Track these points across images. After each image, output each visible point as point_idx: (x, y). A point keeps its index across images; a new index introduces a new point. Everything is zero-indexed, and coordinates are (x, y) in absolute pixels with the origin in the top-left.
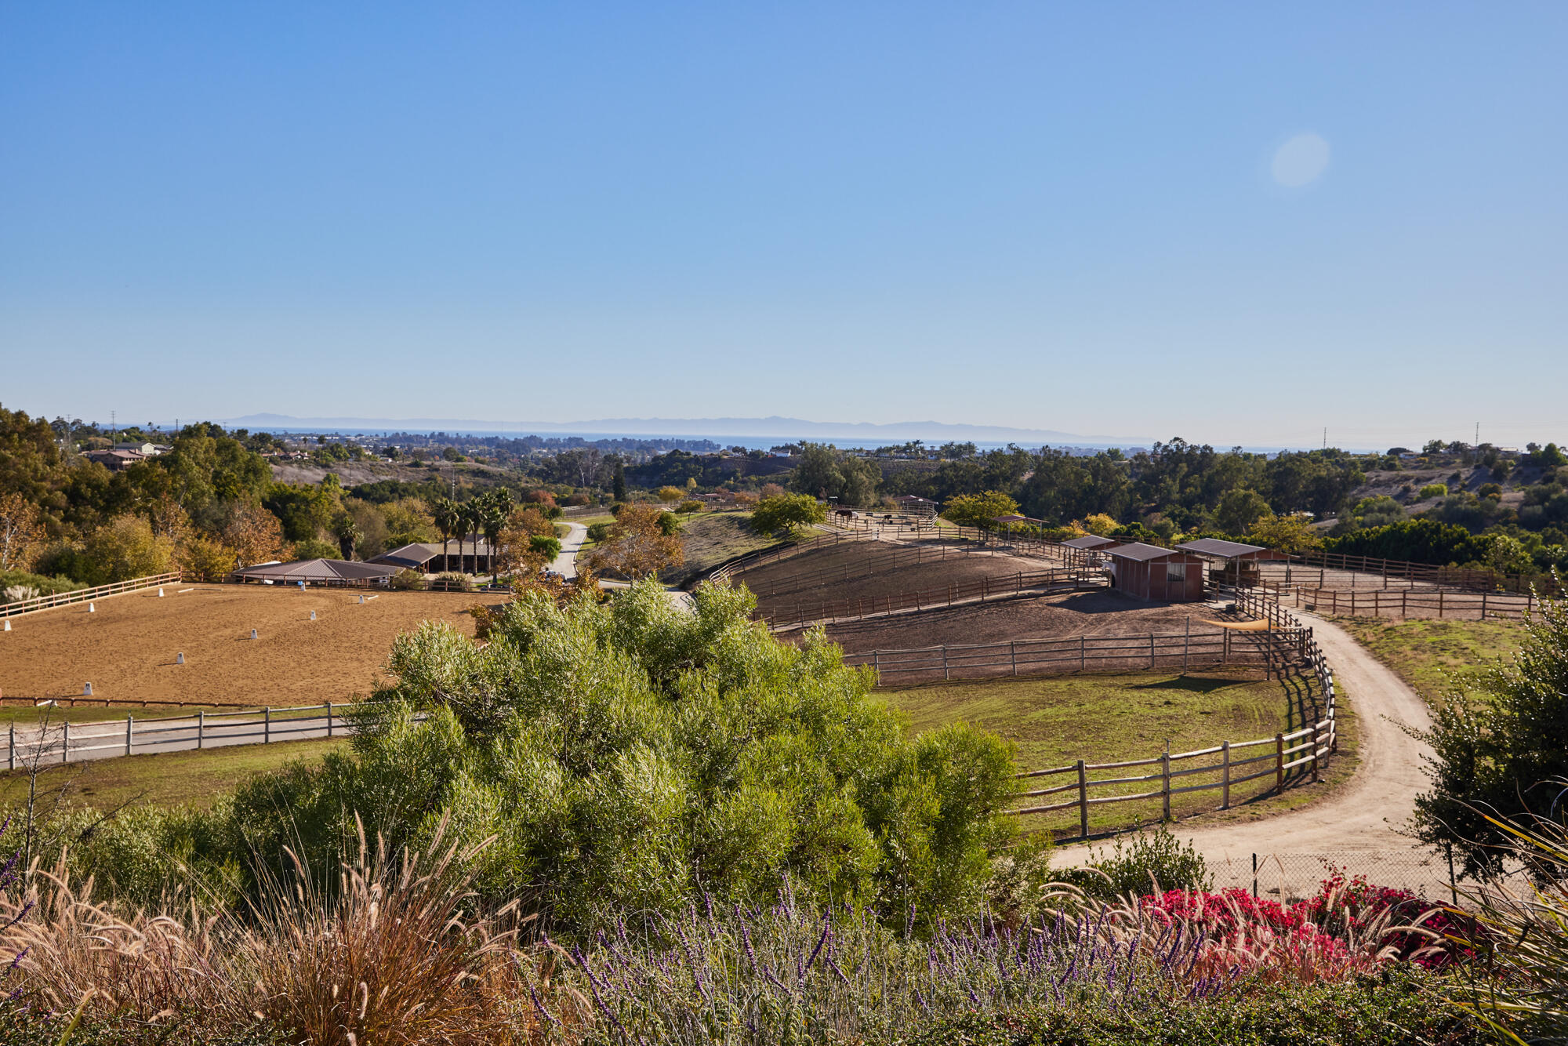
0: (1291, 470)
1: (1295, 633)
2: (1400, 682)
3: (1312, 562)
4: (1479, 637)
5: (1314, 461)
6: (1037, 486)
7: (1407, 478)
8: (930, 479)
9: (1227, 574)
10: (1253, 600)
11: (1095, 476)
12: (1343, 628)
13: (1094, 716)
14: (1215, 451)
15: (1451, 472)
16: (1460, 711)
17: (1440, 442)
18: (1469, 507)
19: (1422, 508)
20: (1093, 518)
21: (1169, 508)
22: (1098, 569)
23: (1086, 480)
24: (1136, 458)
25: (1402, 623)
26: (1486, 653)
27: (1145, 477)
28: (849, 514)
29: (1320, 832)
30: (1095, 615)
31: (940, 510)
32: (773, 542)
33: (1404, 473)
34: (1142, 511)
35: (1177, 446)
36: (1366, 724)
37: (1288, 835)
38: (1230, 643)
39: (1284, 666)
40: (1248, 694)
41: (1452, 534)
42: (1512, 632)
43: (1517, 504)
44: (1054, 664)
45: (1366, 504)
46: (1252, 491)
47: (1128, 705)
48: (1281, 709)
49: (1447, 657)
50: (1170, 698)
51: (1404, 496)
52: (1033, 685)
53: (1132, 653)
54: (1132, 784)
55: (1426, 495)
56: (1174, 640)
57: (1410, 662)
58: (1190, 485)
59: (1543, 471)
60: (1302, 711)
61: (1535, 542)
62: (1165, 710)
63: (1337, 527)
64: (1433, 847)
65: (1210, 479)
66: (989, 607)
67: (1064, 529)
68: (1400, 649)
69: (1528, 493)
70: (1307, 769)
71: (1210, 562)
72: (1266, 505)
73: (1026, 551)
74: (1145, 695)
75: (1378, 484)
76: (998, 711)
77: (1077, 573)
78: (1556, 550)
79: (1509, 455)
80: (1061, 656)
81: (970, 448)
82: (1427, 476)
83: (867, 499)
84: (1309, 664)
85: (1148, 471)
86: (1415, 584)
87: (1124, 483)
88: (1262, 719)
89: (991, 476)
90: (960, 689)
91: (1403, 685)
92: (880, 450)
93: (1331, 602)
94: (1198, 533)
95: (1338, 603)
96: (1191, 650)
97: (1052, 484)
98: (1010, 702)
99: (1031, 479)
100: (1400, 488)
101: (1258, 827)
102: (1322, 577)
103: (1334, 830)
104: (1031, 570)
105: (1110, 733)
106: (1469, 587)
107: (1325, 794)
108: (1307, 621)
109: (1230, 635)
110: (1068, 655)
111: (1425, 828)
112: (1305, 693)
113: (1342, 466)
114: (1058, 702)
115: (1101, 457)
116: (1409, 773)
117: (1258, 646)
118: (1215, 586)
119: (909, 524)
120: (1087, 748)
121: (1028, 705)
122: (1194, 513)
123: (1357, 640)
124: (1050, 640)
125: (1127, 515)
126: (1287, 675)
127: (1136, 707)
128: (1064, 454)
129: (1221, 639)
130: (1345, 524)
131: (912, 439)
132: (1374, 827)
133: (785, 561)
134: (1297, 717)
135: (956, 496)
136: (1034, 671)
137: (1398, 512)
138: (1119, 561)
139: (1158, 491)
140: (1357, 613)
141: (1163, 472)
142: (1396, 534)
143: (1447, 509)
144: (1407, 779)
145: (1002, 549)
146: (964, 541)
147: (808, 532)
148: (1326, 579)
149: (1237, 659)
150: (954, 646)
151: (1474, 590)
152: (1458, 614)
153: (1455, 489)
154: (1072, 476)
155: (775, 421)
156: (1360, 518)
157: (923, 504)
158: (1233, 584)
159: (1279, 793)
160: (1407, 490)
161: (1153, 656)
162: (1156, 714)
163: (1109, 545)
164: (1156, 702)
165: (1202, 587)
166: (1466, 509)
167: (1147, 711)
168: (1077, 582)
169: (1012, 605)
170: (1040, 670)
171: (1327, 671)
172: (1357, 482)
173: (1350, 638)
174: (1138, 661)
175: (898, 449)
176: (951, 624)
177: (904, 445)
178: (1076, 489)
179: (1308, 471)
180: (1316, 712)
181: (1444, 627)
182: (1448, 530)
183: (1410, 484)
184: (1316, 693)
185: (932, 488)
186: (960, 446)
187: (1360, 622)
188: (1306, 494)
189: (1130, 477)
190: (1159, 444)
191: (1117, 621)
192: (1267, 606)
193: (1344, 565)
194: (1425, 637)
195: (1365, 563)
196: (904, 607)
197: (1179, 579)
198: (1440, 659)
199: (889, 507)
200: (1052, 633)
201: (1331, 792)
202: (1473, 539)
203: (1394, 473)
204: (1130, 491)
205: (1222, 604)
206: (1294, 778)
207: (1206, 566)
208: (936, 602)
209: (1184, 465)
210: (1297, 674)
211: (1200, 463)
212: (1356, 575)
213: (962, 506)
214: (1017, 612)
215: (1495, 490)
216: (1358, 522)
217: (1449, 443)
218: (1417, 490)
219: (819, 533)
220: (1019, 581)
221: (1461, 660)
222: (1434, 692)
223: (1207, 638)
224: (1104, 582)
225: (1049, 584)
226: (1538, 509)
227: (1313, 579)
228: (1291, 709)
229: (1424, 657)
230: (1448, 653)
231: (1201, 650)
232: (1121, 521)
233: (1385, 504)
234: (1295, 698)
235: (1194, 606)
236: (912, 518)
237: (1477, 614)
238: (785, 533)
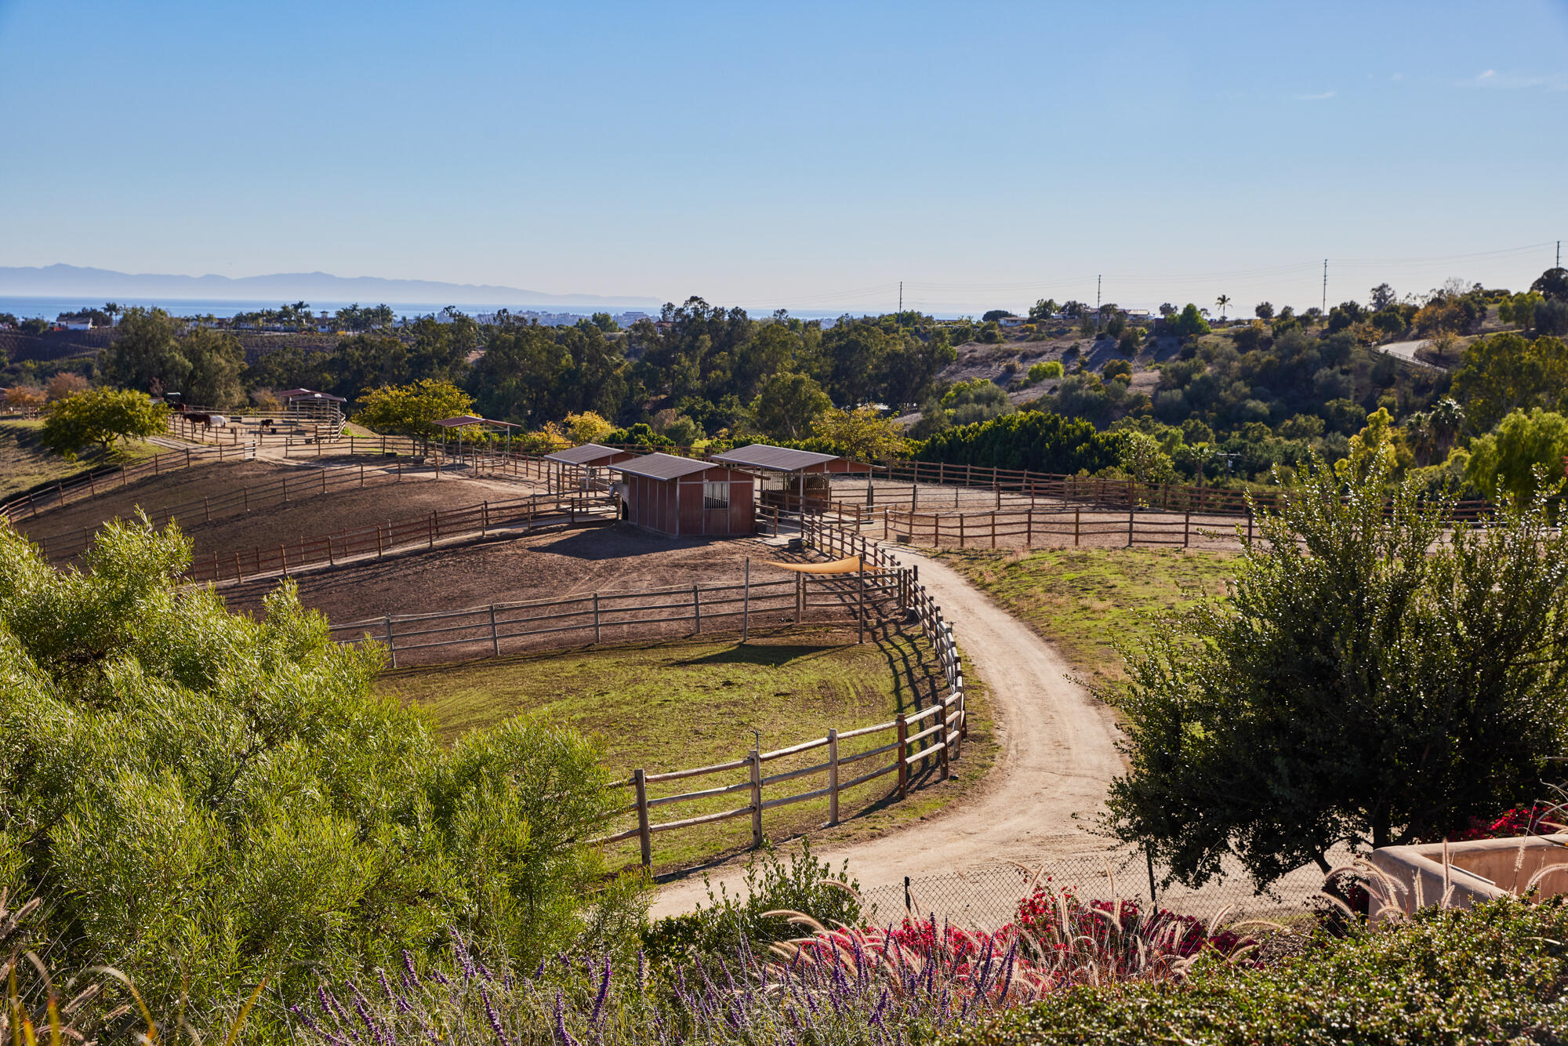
0: (857, 343)
1: (892, 576)
2: (1034, 636)
3: (900, 474)
4: (1127, 570)
5: (887, 330)
6: (491, 372)
7: (1011, 354)
8: (324, 362)
9: (787, 496)
10: (827, 532)
11: (576, 353)
12: (952, 565)
13: (625, 709)
14: (749, 316)
15: (1067, 345)
16: (1165, 665)
17: (1051, 301)
18: (1092, 392)
19: (1032, 395)
20: (576, 419)
21: (686, 401)
22: (600, 494)
23: (564, 362)
24: (636, 328)
25: (1027, 555)
26: (1139, 591)
27: (650, 356)
28: (206, 419)
29: (962, 846)
30: (602, 562)
31: (349, 410)
32: (80, 467)
33: (1008, 346)
34: (647, 407)
35: (696, 308)
36: (998, 697)
37: (923, 853)
38: (806, 594)
39: (880, 624)
40: (836, 664)
41: (1074, 430)
42: (1167, 561)
43: (1150, 388)
44: (553, 636)
45: (959, 391)
46: (803, 375)
47: (671, 690)
48: (884, 683)
49: (1090, 600)
50: (729, 676)
51: (1006, 378)
52: (527, 669)
53: (665, 614)
54: (697, 801)
55: (1036, 377)
56: (722, 594)
57: (1044, 609)
58: (714, 368)
59: (1181, 343)
60: (912, 684)
61: (1174, 439)
62: (725, 694)
63: (920, 423)
64: (1134, 846)
65: (745, 358)
66: (441, 556)
67: (535, 436)
68: (1030, 592)
69: (1164, 373)
70: (932, 762)
71: (762, 478)
72: (824, 395)
73: (490, 471)
74: (694, 674)
75: (972, 363)
76: (481, 710)
77: (572, 500)
78: (1201, 450)
79: (1138, 319)
80: (563, 624)
81: (383, 313)
82: (1037, 351)
83: (229, 395)
84: (913, 618)
85: (654, 347)
86: (1036, 501)
87: (619, 365)
88: (861, 699)
89: (419, 357)
90: (417, 681)
91: (1039, 640)
92: (240, 319)
93: (932, 530)
94: (730, 436)
95: (941, 531)
96: (753, 606)
97: (513, 367)
98: (496, 696)
99: (481, 361)
100: (1002, 368)
101: (882, 846)
102: (914, 495)
103: (982, 841)
104: (499, 498)
105: (652, 732)
106: (1107, 501)
107: (962, 795)
108: (906, 558)
109: (805, 582)
110: (572, 622)
111: (1124, 823)
112: (913, 658)
113: (924, 337)
114: (569, 691)
115: (583, 326)
116: (1063, 758)
117: (840, 596)
118: (771, 513)
119: (301, 433)
120: (623, 755)
121: (525, 698)
122: (722, 408)
123: (972, 582)
124: (539, 601)
125: (626, 414)
126: (885, 634)
127: (684, 693)
128: (530, 323)
129: (790, 588)
130: (932, 420)
131: (291, 300)
132: (1032, 833)
133: (103, 496)
134: (907, 692)
135: (376, 387)
136: (525, 648)
137: (1001, 402)
138: (633, 481)
139: (669, 376)
140: (968, 545)
141: (677, 348)
142: (1001, 431)
143: (1064, 397)
144: (1062, 766)
145: (451, 468)
146: (391, 458)
147: (138, 449)
148: (919, 498)
149: (814, 616)
150: (401, 617)
151: (1113, 508)
152: (1098, 540)
153: (1073, 368)
154: (544, 356)
155: (61, 271)
156: (951, 411)
157: (323, 402)
158: (795, 509)
159: (902, 797)
160: (1011, 370)
161: (697, 617)
162: (714, 701)
163: (617, 458)
164: (710, 684)
165: (753, 515)
166: (1088, 396)
167: (699, 697)
168: (572, 514)
169: (476, 552)
170: (533, 646)
171: (945, 626)
172: (946, 360)
173: (962, 580)
174: (675, 625)
175: (269, 316)
176: (386, 585)
177: (278, 310)
178: (549, 375)
179: (879, 345)
180: (932, 684)
181: (1084, 559)
182: (1069, 426)
183: (1015, 361)
184: (929, 657)
185: (328, 377)
186: (368, 311)
187: (973, 557)
188: (879, 378)
189: (627, 356)
190: (670, 306)
191: (636, 569)
192: (848, 540)
193: (942, 478)
194: (1060, 574)
195: (969, 473)
196: (307, 562)
197: (722, 505)
198: (1081, 602)
199: (266, 407)
200: (543, 590)
201: (968, 792)
202: (1100, 436)
203: (994, 346)
204: (629, 377)
205: (783, 539)
206: (917, 776)
207: (757, 483)
208: (357, 552)
209: (707, 337)
210: (899, 633)
211: (728, 334)
212: (960, 491)
213: (386, 403)
214: (485, 562)
215: (1124, 369)
216: (949, 417)
217: (1063, 304)
218: (1024, 370)
219: (157, 450)
220: (484, 515)
221: (1109, 602)
222: (1080, 647)
223: (768, 588)
224: (611, 512)
225: (530, 519)
226: (1177, 394)
227: (902, 499)
228: (897, 682)
229: (1061, 600)
230: (1092, 594)
231: (762, 605)
232: (618, 422)
233: (983, 391)
234: (900, 666)
235: (744, 542)
236: (305, 424)
237: (1121, 540)
238: (99, 451)
